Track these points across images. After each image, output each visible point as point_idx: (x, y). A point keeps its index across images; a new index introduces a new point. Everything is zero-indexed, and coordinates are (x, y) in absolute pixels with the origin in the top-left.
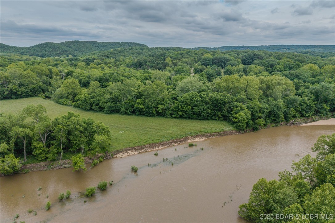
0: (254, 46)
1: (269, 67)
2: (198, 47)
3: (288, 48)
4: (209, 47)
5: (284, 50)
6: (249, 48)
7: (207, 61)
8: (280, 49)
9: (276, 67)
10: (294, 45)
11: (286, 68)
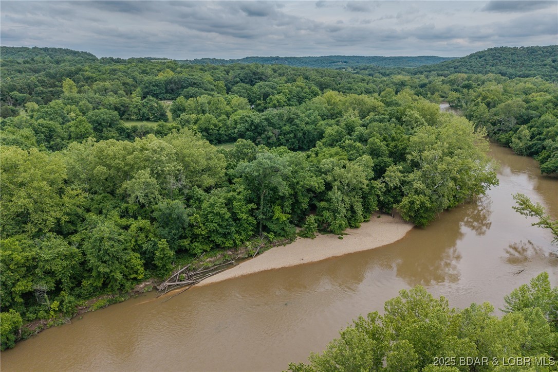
0: (295, 57)
1: (262, 98)
2: (202, 59)
3: (345, 60)
4: (222, 59)
5: (339, 64)
6: (286, 60)
7: (153, 86)
8: (334, 62)
9: (271, 99)
10: (355, 56)
11: (292, 100)
